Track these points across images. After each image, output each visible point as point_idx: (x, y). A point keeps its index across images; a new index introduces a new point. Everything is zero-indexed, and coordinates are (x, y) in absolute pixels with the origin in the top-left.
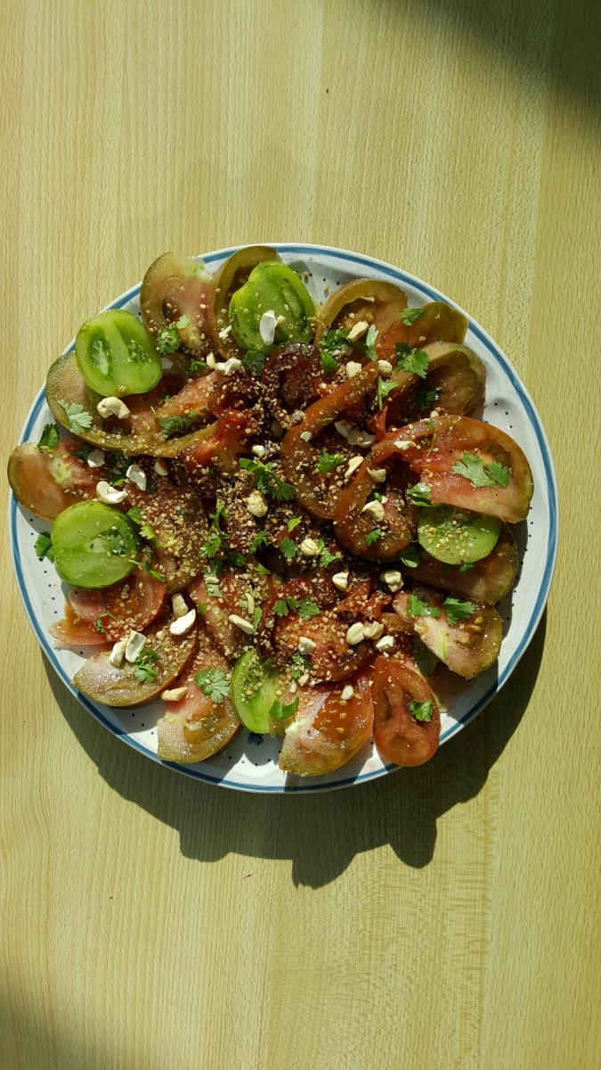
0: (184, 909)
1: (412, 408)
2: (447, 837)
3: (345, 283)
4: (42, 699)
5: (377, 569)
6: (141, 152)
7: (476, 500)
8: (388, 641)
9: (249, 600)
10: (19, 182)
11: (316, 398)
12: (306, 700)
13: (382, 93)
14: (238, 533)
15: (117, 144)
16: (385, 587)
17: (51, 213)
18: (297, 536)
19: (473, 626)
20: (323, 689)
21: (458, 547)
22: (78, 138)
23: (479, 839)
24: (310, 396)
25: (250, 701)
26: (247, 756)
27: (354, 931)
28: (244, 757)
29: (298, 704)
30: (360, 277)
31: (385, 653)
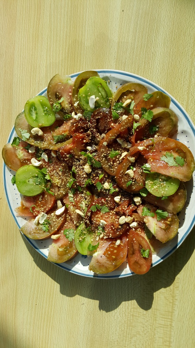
0: (60, 312)
1: (147, 134)
2: (157, 300)
3: (124, 84)
4: (16, 233)
5: (132, 196)
6: (55, 38)
7: (169, 172)
8: (134, 224)
9: (83, 204)
10: (14, 51)
11: (110, 129)
12: (102, 244)
13: (144, 10)
14: (80, 179)
15: (47, 36)
16: (134, 203)
17: (24, 61)
18: (102, 181)
19: (167, 222)
20: (109, 240)
21: (161, 190)
22: (34, 34)
23: (170, 303)
24: (108, 128)
25: (81, 242)
26: (81, 262)
27: (120, 329)
28: (80, 262)
29: (99, 245)
30: (129, 82)
31: (133, 229)
